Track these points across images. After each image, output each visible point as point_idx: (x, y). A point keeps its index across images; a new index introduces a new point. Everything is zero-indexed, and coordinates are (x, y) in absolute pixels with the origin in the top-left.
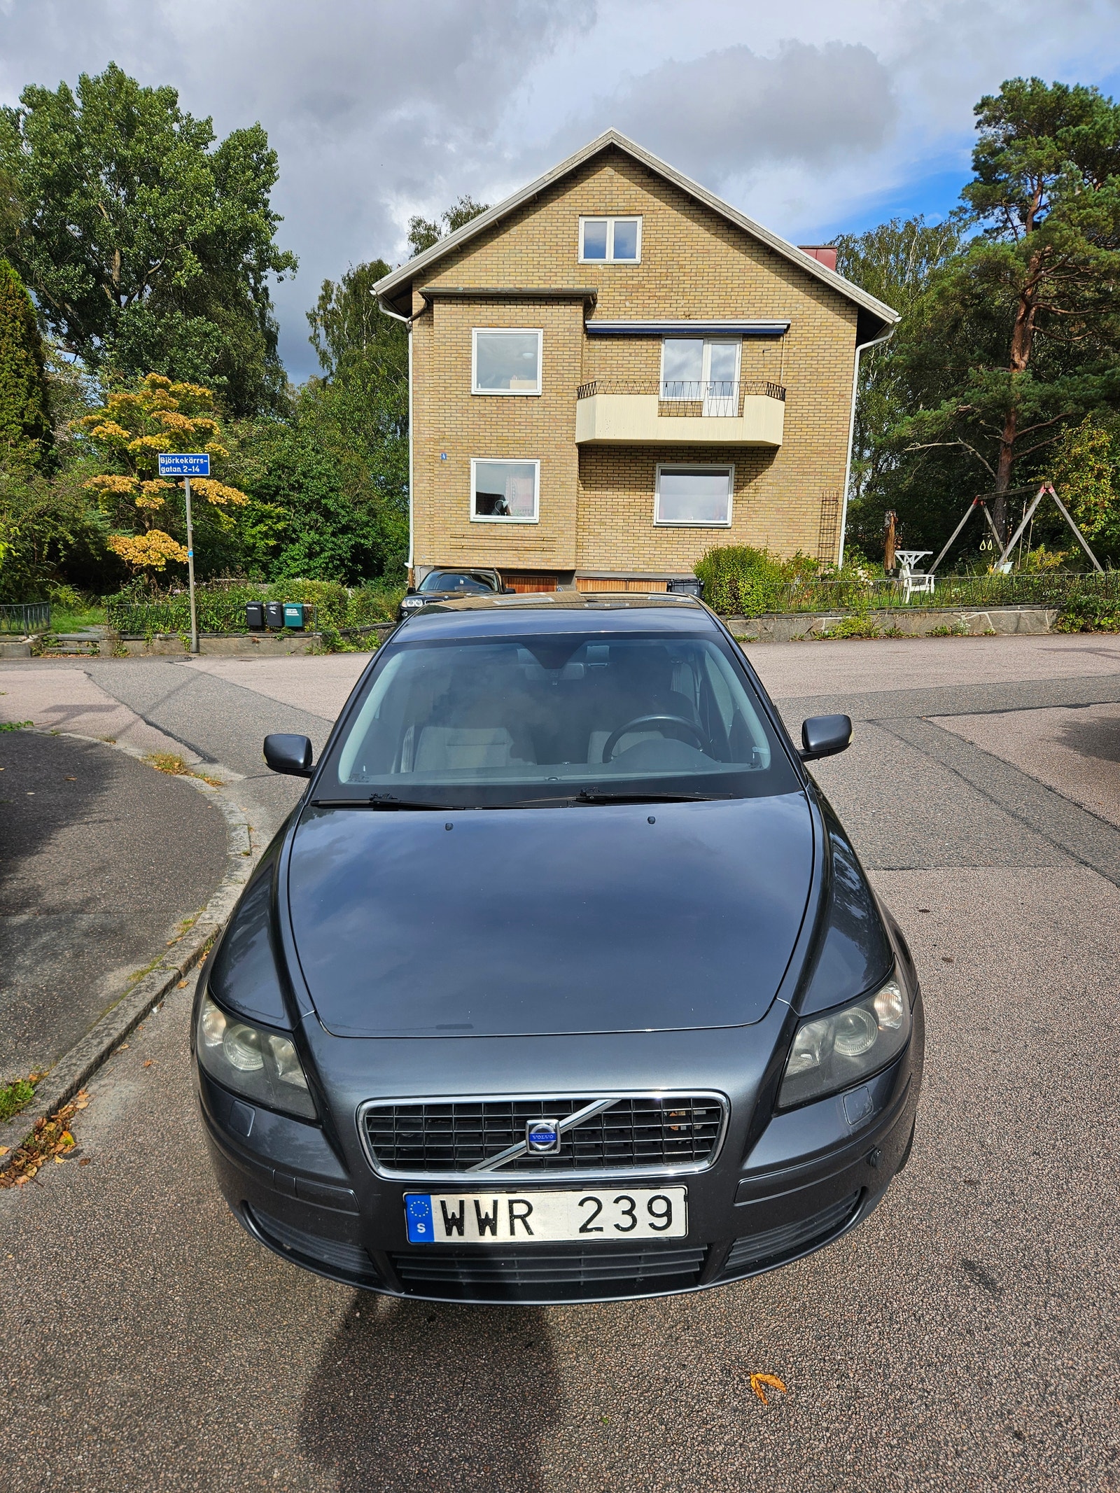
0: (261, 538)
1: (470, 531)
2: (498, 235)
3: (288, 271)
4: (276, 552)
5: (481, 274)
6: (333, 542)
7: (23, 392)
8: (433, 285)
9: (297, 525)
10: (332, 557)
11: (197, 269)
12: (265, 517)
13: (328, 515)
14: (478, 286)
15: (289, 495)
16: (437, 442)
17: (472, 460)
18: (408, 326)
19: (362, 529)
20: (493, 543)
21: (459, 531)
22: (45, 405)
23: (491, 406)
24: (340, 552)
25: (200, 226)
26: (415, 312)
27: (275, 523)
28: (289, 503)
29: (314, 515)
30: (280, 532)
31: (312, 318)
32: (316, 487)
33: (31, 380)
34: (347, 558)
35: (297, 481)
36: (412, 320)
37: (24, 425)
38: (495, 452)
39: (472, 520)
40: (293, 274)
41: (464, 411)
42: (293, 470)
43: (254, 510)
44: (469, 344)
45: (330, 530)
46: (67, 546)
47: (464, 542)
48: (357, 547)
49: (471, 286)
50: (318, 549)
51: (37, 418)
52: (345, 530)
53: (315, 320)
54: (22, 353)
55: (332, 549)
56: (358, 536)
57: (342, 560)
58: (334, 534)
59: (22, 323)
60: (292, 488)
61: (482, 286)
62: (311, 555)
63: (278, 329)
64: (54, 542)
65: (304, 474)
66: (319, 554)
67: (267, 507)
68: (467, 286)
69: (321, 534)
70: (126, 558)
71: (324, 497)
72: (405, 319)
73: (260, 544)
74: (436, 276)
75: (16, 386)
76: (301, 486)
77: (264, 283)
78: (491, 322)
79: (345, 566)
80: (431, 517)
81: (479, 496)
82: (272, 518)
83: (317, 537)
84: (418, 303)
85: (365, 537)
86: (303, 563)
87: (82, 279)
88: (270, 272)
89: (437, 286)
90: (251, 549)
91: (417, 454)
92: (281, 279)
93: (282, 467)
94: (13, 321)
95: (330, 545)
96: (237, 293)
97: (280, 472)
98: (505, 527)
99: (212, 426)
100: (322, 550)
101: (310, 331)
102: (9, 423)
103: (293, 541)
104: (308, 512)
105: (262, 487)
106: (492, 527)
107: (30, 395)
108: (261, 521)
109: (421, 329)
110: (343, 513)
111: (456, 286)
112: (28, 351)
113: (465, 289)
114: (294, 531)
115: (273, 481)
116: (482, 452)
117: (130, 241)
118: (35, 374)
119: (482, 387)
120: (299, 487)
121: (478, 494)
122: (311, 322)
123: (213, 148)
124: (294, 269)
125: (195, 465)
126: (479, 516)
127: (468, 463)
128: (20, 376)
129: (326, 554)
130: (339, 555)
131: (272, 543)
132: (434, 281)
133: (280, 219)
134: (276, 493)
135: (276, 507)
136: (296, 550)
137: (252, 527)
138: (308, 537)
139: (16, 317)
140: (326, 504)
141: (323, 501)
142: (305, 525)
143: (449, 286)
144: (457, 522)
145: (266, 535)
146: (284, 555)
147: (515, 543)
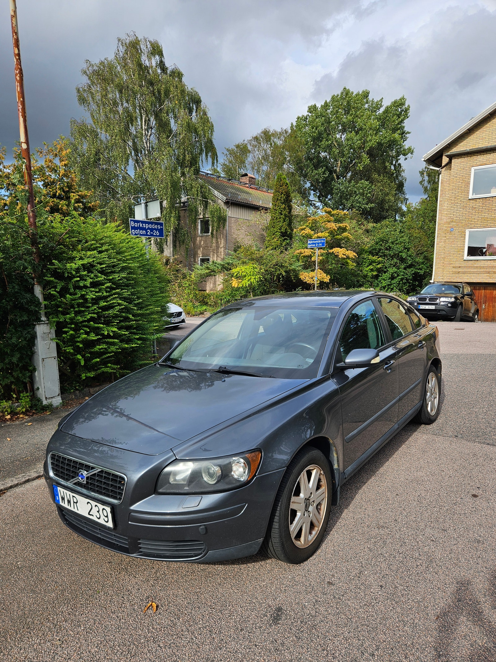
0: (370, 272)
1: (464, 264)
2: (490, 121)
3: (409, 155)
4: (377, 277)
5: (480, 141)
6: (403, 272)
7: (282, 220)
8: (454, 151)
9: (387, 265)
10: (402, 279)
11: (368, 161)
12: (373, 262)
13: (402, 260)
14: (478, 147)
15: (384, 252)
16: (449, 223)
17: (467, 230)
18: (439, 172)
19: (419, 266)
20: (475, 270)
21: (457, 265)
22: (290, 225)
23: (479, 204)
24: (407, 276)
25: (370, 144)
26: (443, 165)
27: (377, 265)
28: (385, 256)
29: (395, 260)
30: (379, 268)
31: (422, 173)
32: (397, 248)
33: (285, 215)
34: (410, 279)
35: (389, 246)
36: (442, 169)
37: (281, 232)
38: (480, 226)
39: (465, 259)
40: (412, 156)
41: (464, 207)
42: (387, 241)
43: (368, 259)
44: (470, 175)
45: (403, 267)
46: (283, 276)
47: (460, 270)
48: (416, 274)
49: (474, 148)
50: (396, 275)
51: (286, 229)
52: (410, 266)
53: (423, 174)
54: (283, 206)
55: (403, 275)
56: (417, 269)
57: (407, 280)
58: (405, 269)
59: (284, 195)
60: (387, 249)
61: (480, 147)
62: (393, 278)
63: (406, 180)
64: (279, 275)
65: (392, 243)
66: (396, 278)
67: (374, 258)
68: (472, 148)
69: (398, 269)
70: (305, 281)
71: (401, 252)
72: (438, 169)
73: (370, 274)
74: (455, 146)
75: (280, 218)
76: (390, 248)
77: (399, 162)
78: (482, 163)
79: (409, 283)
80: (444, 258)
81: (470, 248)
82: (376, 262)
83: (396, 270)
84: (445, 160)
85: (421, 269)
86: (388, 282)
87: (324, 173)
88: (402, 157)
89: (456, 151)
90: (365, 276)
91: (439, 229)
92: (406, 159)
93: (383, 241)
94: (281, 195)
95: (402, 274)
96: (385, 168)
97: (381, 243)
98: (484, 262)
99: (346, 226)
100: (398, 275)
101: (421, 179)
102: (277, 232)
103: (385, 272)
104: (392, 259)
105: (373, 250)
106: (475, 262)
107: (284, 221)
108: (370, 264)
109: (446, 172)
110: (410, 259)
111: (466, 149)
112: (285, 205)
113: (470, 150)
114: (386, 268)
115: (378, 247)
116: (472, 226)
117: (343, 156)
118: (287, 213)
119: (475, 195)
120: (389, 249)
121: (469, 247)
122: (421, 175)
123: (382, 110)
124: (412, 153)
125: (320, 243)
126: (469, 257)
127: (465, 232)
128: (282, 215)
129: (399, 277)
130: (406, 278)
131: (375, 273)
132: (454, 149)
133: (409, 133)
134: (379, 252)
135: (378, 258)
136: (386, 276)
137: (367, 267)
138: (392, 270)
139: (282, 193)
140: (401, 255)
141: (400, 254)
142: (391, 265)
143: (462, 150)
144: (457, 261)
145: (372, 270)
146: (380, 278)
147: (488, 270)
